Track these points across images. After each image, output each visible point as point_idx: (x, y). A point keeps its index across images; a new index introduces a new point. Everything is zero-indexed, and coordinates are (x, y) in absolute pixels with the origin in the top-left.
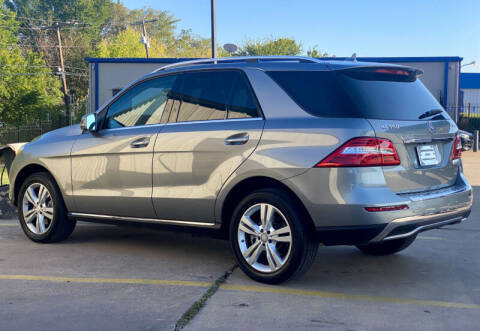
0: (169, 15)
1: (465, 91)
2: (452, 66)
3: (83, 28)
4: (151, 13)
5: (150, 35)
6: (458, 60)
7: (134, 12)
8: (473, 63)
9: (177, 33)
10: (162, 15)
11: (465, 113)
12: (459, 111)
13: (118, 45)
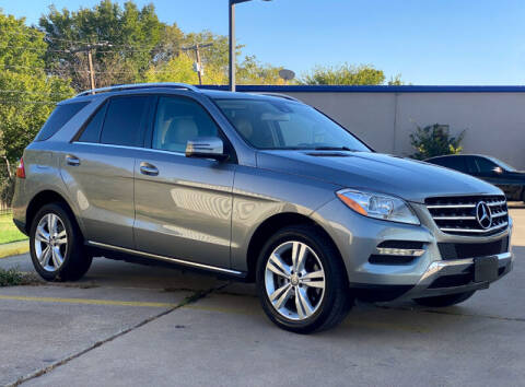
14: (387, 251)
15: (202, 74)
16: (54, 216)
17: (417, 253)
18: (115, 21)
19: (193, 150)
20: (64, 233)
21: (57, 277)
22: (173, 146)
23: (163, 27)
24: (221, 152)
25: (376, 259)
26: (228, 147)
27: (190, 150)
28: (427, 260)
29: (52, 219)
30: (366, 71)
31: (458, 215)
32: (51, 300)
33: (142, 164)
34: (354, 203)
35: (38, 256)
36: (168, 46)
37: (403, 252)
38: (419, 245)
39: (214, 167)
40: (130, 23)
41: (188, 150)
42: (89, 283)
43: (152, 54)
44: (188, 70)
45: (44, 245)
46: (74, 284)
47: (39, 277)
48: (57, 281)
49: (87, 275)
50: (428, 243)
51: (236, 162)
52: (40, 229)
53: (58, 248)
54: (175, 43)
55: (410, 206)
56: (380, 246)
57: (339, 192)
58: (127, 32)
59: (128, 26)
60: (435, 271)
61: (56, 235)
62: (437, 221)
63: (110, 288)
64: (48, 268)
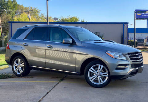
0: (37, 9)
1: (129, 33)
2: (125, 25)
3: (9, 13)
4: (31, 8)
5: (31, 15)
6: (127, 23)
7: (26, 8)
8: (132, 24)
9: (40, 15)
10: (35, 9)
11: (129, 40)
12: (128, 39)
13: (20, 18)
14: (120, 67)
15: (30, 18)
16: (20, 59)
17: (126, 67)
18: (5, 4)
19: (65, 42)
20: (23, 64)
21: (22, 75)
22: (54, 40)
23: (18, 6)
24: (72, 42)
25: (117, 69)
26: (73, 41)
27: (64, 42)
28: (128, 68)
29: (19, 60)
30: (75, 18)
31: (132, 57)
32: (24, 82)
33: (48, 45)
34: (111, 55)
35: (15, 70)
36: (20, 11)
37: (123, 67)
38: (126, 65)
39: (69, 46)
40: (9, 4)
41: (63, 42)
42: (30, 77)
43: (15, 13)
44: (26, 17)
45: (16, 67)
46: (27, 77)
47: (15, 76)
48: (22, 76)
49: (29, 74)
50: (129, 64)
51: (76, 45)
52: (15, 63)
53: (21, 68)
54: (22, 10)
55: (124, 55)
56: (118, 65)
57: (106, 52)
58: (9, 7)
59: (9, 5)
60: (130, 71)
61: (20, 64)
62: (130, 59)
63: (37, 78)
64: (18, 73)
